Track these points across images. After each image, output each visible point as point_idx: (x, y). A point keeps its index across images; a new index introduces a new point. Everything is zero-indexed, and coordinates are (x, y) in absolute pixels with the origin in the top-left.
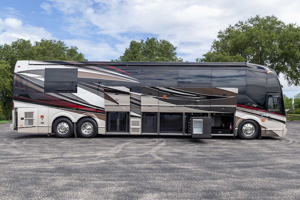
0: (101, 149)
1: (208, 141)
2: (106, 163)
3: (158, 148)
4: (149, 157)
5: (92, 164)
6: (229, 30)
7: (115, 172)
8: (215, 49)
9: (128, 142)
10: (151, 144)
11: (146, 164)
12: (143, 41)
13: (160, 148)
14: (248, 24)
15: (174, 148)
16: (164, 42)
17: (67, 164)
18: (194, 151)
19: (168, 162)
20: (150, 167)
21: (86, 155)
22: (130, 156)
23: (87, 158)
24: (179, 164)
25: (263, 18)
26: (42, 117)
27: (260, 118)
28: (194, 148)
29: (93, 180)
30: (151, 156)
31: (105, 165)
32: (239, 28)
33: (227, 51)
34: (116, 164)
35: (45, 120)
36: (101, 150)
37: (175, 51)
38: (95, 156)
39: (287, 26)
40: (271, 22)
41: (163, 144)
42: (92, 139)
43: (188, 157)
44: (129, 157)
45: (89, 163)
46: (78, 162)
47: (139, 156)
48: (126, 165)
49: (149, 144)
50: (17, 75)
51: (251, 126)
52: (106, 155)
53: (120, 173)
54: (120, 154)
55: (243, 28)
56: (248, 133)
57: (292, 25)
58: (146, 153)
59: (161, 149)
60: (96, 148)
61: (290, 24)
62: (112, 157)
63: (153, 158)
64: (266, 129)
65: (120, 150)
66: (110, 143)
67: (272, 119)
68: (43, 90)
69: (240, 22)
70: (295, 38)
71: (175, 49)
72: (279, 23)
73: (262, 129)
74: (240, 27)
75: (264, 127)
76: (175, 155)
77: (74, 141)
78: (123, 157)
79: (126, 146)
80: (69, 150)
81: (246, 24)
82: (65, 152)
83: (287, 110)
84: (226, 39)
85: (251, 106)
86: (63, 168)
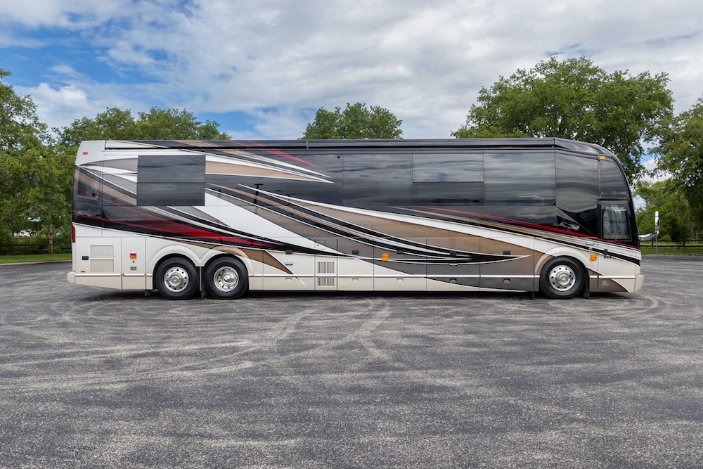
0: (250, 328)
1: (479, 303)
2: (253, 372)
3: (375, 322)
4: (357, 350)
5: (219, 376)
6: (499, 87)
7: (272, 401)
8: (474, 122)
9: (310, 307)
10: (360, 313)
11: (352, 372)
12: (338, 111)
13: (378, 323)
14: (534, 74)
15: (410, 323)
16: (378, 110)
17: (159, 375)
18: (455, 330)
19: (402, 365)
20: (361, 382)
21: (212, 346)
22: (313, 347)
23: (212, 354)
24: (430, 372)
25: (564, 62)
26: (133, 255)
27: (586, 253)
28: (454, 322)
29: (210, 437)
30: (361, 347)
31: (250, 378)
32: (517, 82)
33: (497, 125)
34: (278, 375)
35: (139, 262)
36: (251, 330)
37: (399, 128)
38: (234, 347)
39: (611, 75)
40: (579, 70)
41: (385, 312)
42: (236, 301)
43: (446, 350)
44: (311, 352)
45: (214, 371)
46: (187, 369)
47: (333, 348)
48: (301, 377)
49: (355, 313)
50: (82, 171)
51: (569, 271)
52: (257, 346)
53: (285, 404)
54: (290, 340)
55: (526, 82)
56: (561, 285)
57: (621, 74)
58: (350, 337)
59: (381, 327)
60: (240, 324)
61: (616, 72)
62: (272, 352)
63: (367, 354)
64: (600, 277)
65: (291, 331)
66: (272, 310)
67: (611, 254)
68: (134, 202)
69: (519, 72)
70: (626, 98)
71: (399, 123)
72: (594, 71)
73: (591, 277)
74: (520, 80)
75: (594, 273)
76: (415, 344)
77: (198, 306)
78: (296, 351)
79: (305, 318)
80: (180, 332)
81: (532, 75)
82: (167, 338)
83: (642, 236)
84: (494, 103)
85: (566, 229)
86: (146, 388)
